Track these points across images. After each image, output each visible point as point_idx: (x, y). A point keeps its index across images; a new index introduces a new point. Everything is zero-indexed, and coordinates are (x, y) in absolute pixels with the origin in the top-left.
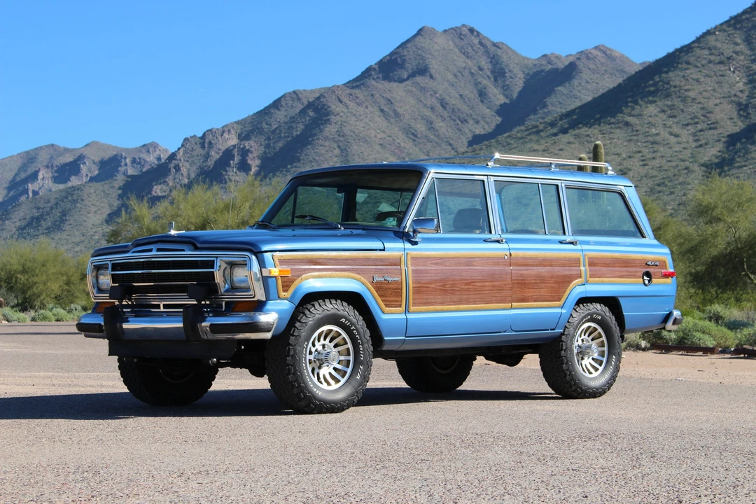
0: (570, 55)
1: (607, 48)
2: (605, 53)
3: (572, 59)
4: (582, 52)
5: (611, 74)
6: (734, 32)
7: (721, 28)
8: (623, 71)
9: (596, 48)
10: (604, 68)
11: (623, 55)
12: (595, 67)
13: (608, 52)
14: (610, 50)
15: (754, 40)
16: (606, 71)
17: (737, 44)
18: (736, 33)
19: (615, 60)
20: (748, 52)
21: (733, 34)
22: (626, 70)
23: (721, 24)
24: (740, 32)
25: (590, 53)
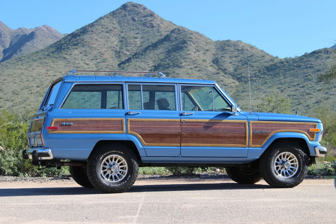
0: (31, 29)
1: (48, 27)
2: (47, 28)
3: (32, 30)
4: (37, 27)
5: (51, 38)
6: (113, 18)
7: (106, 16)
8: (56, 37)
9: (43, 26)
10: (48, 35)
11: (56, 30)
12: (44, 34)
13: (49, 28)
14: (50, 27)
15: (122, 23)
16: (49, 36)
17: (114, 24)
18: (113, 19)
19: (52, 32)
20: (119, 28)
21: (112, 20)
22: (58, 36)
23: (107, 15)
24: (115, 19)
25: (41, 28)
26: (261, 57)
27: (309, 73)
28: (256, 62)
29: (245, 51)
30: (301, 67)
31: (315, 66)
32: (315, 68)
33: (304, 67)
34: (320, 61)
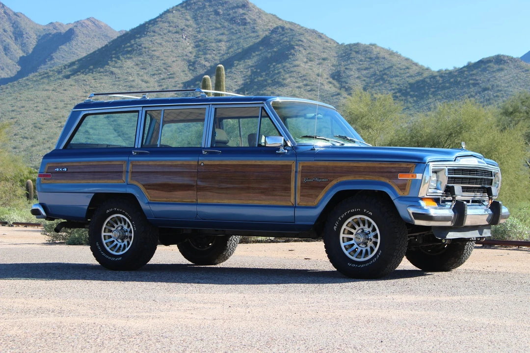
0: (69, 23)
1: (96, 20)
2: (94, 23)
3: (71, 26)
4: (78, 21)
5: (99, 38)
6: (185, 11)
7: (176, 8)
8: (106, 36)
9: (88, 19)
10: (94, 34)
11: (107, 25)
12: (87, 33)
13: (96, 23)
14: (97, 21)
15: (199, 18)
16: (95, 35)
17: (187, 20)
18: (187, 12)
19: (101, 28)
20: (195, 26)
21: (184, 13)
22: (109, 35)
23: (177, 6)
24: (190, 12)
25: (84, 23)
26: (404, 69)
27: (472, 93)
28: (396, 76)
29: (382, 60)
30: (461, 84)
31: (481, 82)
32: (481, 85)
33: (464, 84)
34: (489, 74)
